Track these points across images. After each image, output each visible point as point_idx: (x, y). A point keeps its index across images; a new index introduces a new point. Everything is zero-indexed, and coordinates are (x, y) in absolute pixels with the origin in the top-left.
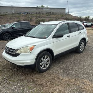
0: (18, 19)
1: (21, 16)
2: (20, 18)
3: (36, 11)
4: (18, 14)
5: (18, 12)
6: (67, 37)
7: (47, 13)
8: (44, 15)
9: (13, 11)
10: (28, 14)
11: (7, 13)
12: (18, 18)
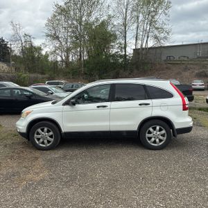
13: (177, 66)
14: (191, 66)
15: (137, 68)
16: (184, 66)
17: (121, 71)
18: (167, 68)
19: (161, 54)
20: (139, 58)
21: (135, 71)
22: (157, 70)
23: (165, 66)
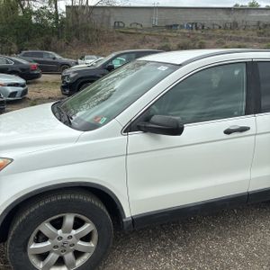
0: (164, 44)
1: (175, 34)
2: (170, 39)
3: (226, 19)
4: (170, 27)
5: (170, 24)
6: (228, 132)
7: (261, 25)
8: (251, 32)
9: (156, 20)
10: (197, 29)
11: (139, 27)
12: (165, 39)
13: (132, 36)
14: (150, 38)
15: (77, 36)
16: (141, 37)
17: (54, 39)
18: (118, 38)
19: (109, 17)
20: (78, 21)
21: (75, 40)
22: (105, 41)
23: (116, 36)
